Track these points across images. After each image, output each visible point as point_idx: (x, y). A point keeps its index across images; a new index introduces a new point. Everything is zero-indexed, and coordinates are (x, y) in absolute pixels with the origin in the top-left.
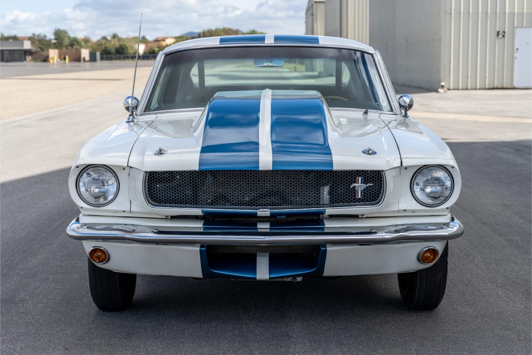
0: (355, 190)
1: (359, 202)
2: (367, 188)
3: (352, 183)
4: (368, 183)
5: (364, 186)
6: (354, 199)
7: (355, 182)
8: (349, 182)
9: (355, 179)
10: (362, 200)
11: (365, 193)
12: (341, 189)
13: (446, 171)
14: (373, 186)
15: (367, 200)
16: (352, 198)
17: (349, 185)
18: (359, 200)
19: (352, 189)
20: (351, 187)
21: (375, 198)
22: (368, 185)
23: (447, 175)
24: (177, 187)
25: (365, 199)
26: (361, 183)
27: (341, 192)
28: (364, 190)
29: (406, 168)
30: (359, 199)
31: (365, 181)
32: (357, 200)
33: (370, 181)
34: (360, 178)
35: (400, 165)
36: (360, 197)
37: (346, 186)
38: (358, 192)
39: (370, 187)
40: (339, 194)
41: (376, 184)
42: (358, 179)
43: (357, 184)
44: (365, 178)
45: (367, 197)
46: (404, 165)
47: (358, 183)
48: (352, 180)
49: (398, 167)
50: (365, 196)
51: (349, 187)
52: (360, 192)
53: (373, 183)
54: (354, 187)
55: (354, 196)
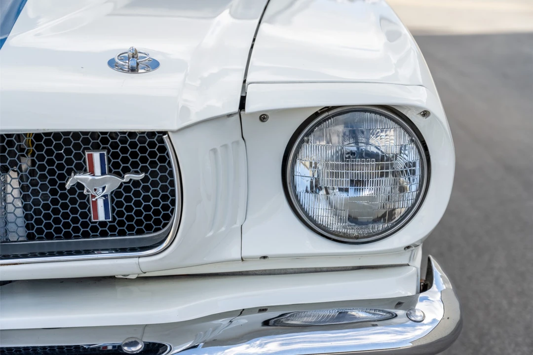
0: (82, 196)
1: (104, 234)
3: (69, 172)
4: (126, 170)
5: (113, 182)
7: (81, 168)
8: (60, 167)
9: (78, 156)
10: (112, 228)
11: (119, 204)
13: (401, 126)
14: (145, 180)
15: (131, 228)
16: (75, 220)
17: (62, 177)
18: (103, 229)
19: (72, 190)
20: (69, 186)
21: (158, 222)
22: (127, 177)
23: (408, 138)
25: (121, 223)
26: (103, 173)
28: (117, 194)
29: (263, 118)
30: (103, 224)
31: (116, 165)
32: (94, 229)
33: (135, 165)
34: (96, 156)
35: (236, 108)
36: (102, 217)
37: (53, 182)
38: (95, 203)
39: (136, 183)
41: (154, 174)
42: (91, 157)
43: (88, 177)
44: (116, 156)
45: (130, 218)
46: (251, 106)
47: (92, 172)
48: (69, 162)
49: (230, 115)
50: (120, 214)
51: (62, 186)
52: (100, 203)
53: (144, 170)
54: (80, 186)
55: (84, 215)
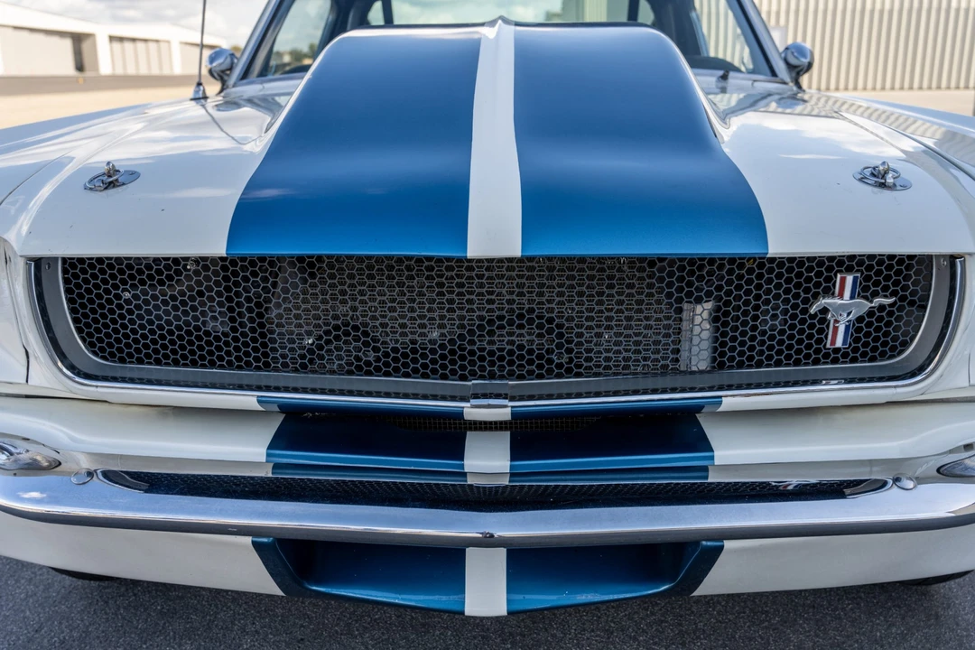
0: (823, 321)
1: (835, 361)
2: (870, 313)
3: (816, 296)
4: (875, 294)
5: (863, 306)
6: (818, 351)
7: (828, 292)
8: (807, 290)
9: (829, 279)
10: (845, 355)
11: (860, 330)
12: (774, 317)
14: (891, 305)
15: (864, 355)
16: (809, 346)
17: (806, 301)
18: (836, 356)
20: (812, 311)
21: (894, 349)
22: (878, 301)
24: (192, 298)
25: (856, 350)
26: (852, 297)
27: (773, 328)
30: (837, 350)
31: (865, 289)
32: (826, 356)
33: (885, 288)
34: (850, 279)
36: (839, 343)
37: (795, 307)
38: (836, 329)
39: (882, 308)
40: (763, 333)
41: (903, 299)
42: (843, 280)
43: (836, 301)
44: (867, 278)
45: (866, 345)
47: (841, 295)
48: (818, 285)
50: (858, 340)
51: (805, 311)
52: (842, 329)
53: (894, 294)
54: (825, 310)
55: (819, 341)
